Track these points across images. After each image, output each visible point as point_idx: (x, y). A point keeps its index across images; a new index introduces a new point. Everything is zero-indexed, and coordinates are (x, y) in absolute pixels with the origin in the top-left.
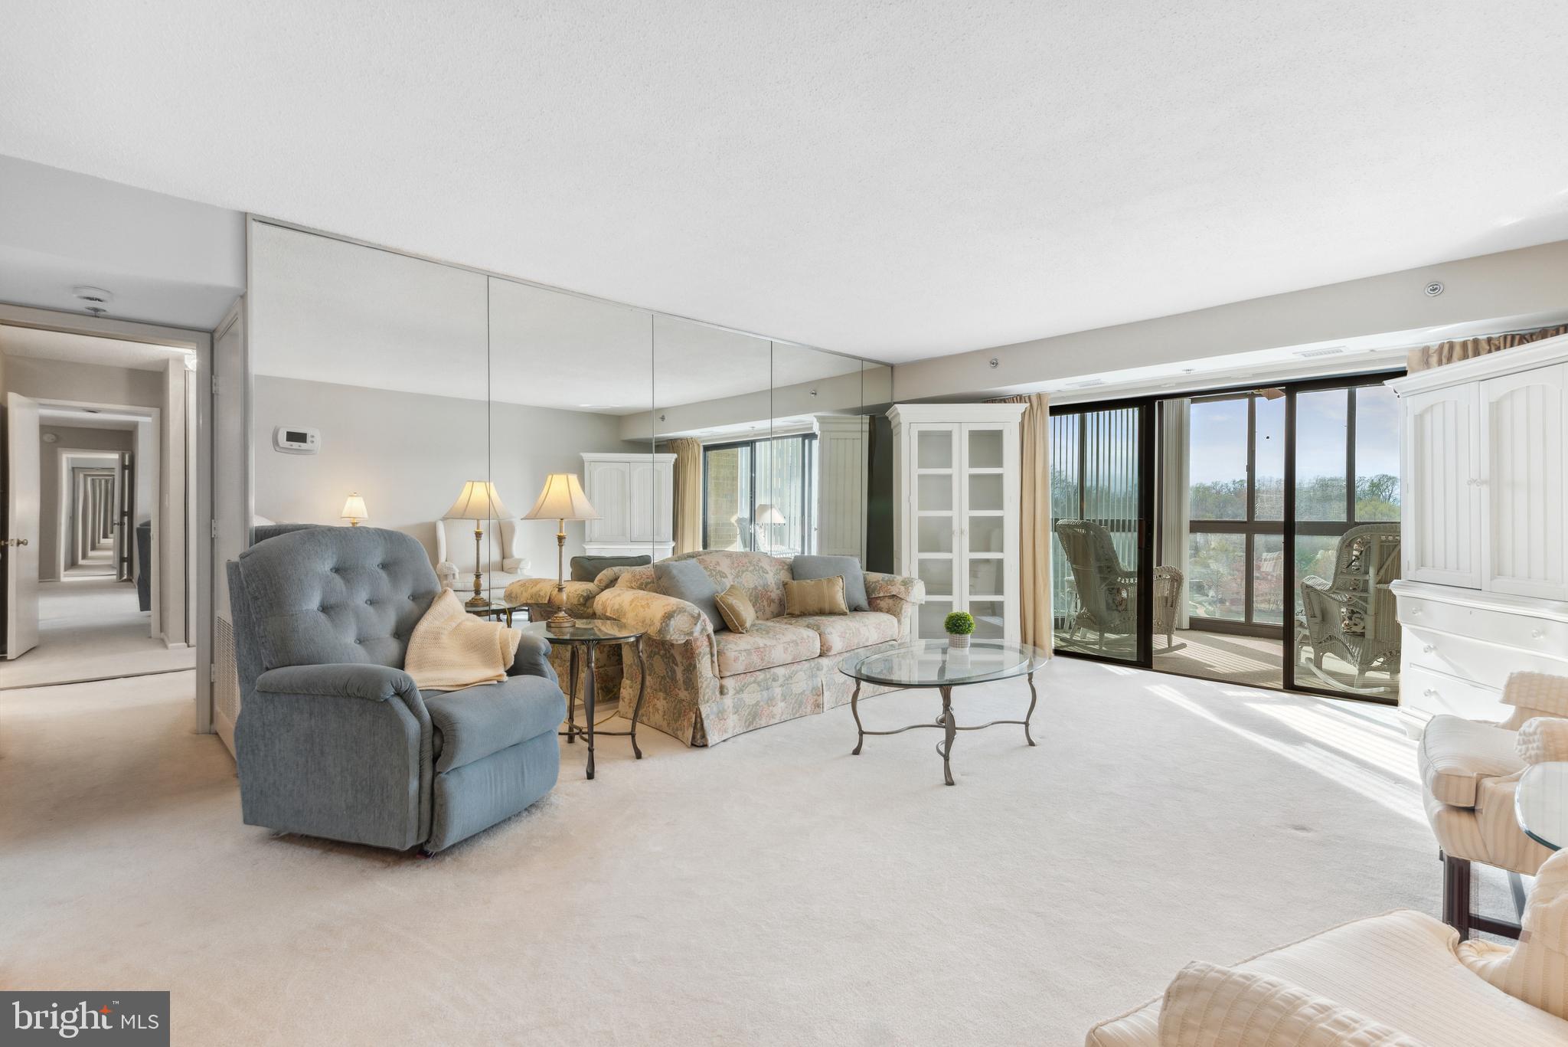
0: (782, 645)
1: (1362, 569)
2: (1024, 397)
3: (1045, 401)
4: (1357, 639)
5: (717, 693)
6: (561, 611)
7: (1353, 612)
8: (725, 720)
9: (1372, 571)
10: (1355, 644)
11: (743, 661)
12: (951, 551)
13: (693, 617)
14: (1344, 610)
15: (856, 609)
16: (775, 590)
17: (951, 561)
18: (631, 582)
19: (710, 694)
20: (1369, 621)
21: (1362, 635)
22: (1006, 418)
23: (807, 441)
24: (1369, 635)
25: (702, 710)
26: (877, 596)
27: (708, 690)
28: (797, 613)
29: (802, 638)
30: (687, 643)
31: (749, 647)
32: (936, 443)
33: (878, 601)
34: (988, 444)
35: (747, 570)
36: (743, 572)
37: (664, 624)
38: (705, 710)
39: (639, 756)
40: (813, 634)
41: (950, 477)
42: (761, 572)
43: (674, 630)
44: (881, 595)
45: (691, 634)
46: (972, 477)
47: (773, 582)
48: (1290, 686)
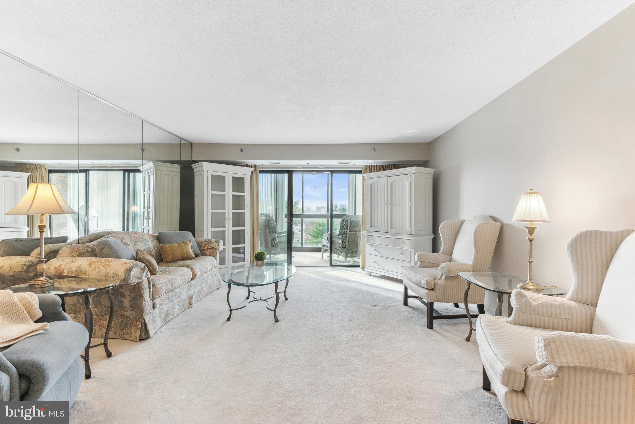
0: (179, 277)
1: (346, 228)
2: (249, 165)
3: (257, 168)
4: (344, 249)
5: (152, 308)
6: (42, 276)
7: (343, 241)
8: (156, 321)
9: (348, 229)
10: (343, 251)
11: (165, 288)
12: (225, 227)
13: (141, 268)
14: (340, 241)
15: (196, 255)
16: (153, 250)
17: (225, 231)
18: (72, 253)
19: (149, 309)
20: (347, 243)
21: (345, 247)
22: (245, 173)
23: (126, 174)
24: (347, 247)
25: (145, 318)
26: (204, 248)
27: (148, 308)
28: (170, 260)
29: (186, 273)
30: (139, 283)
31: (166, 281)
32: (218, 181)
33: (204, 251)
34: (238, 183)
35: (139, 241)
36: (137, 242)
37: (127, 275)
38: (147, 318)
39: (109, 355)
40: (187, 269)
41: (224, 195)
42: (145, 241)
43: (132, 277)
44: (206, 248)
45: (141, 278)
46: (233, 196)
47: (152, 247)
48: (331, 265)
